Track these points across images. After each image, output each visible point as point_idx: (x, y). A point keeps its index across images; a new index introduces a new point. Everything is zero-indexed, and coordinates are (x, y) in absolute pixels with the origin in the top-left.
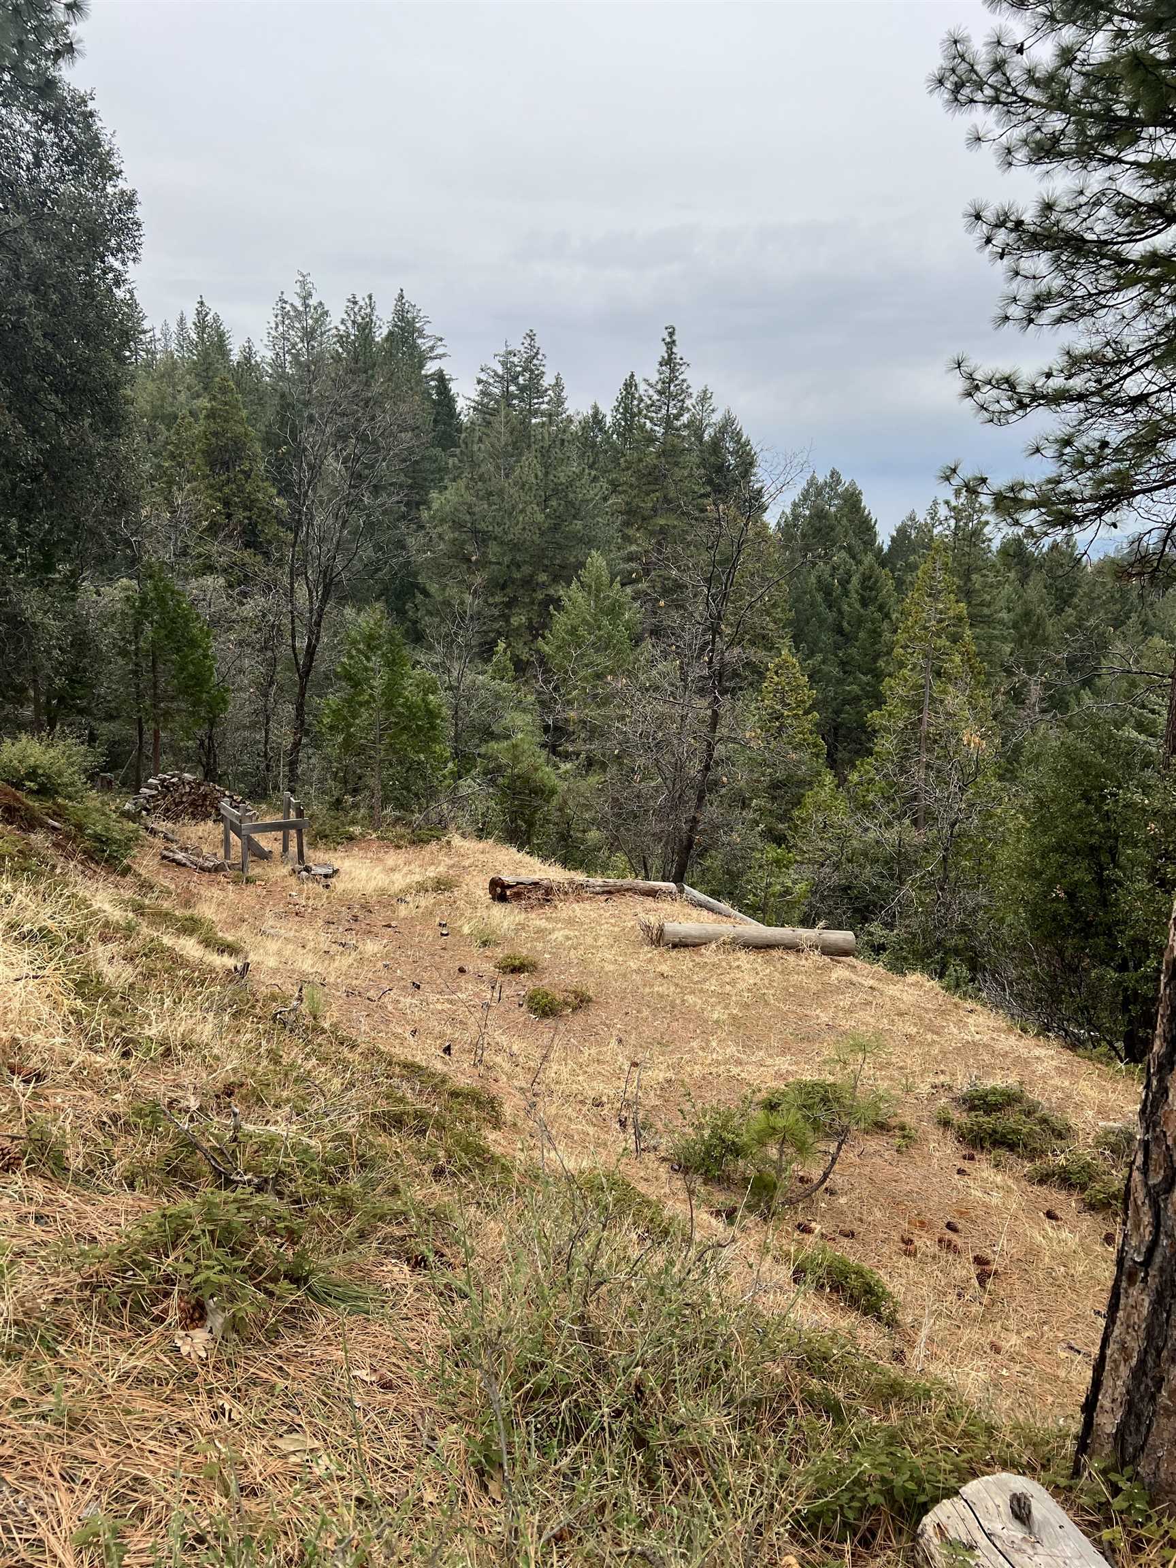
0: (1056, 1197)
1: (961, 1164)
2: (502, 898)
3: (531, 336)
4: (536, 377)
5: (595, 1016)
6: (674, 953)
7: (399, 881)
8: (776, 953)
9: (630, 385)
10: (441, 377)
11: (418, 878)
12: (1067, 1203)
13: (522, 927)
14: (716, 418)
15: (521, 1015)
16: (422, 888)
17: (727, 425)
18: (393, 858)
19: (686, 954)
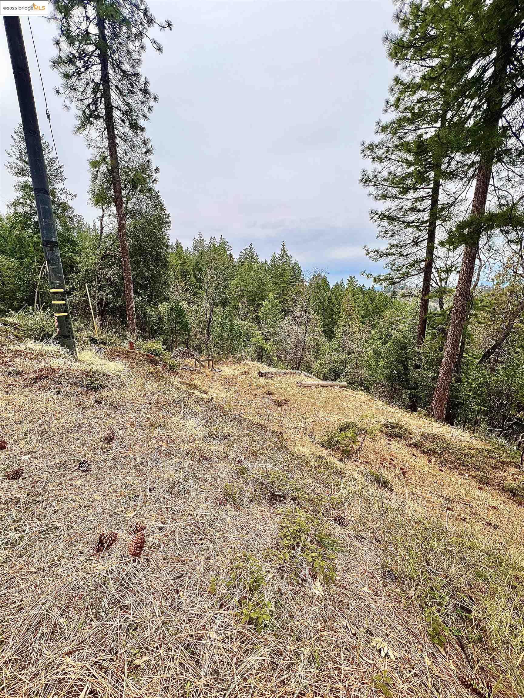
0: (414, 450)
1: (388, 442)
2: (262, 376)
3: (251, 245)
4: (253, 254)
5: (290, 406)
6: (305, 389)
7: (237, 373)
8: (329, 388)
9: (274, 255)
10: (231, 254)
11: (240, 371)
12: (417, 452)
13: (267, 383)
14: (293, 262)
15: (272, 405)
16: (242, 374)
17: (296, 262)
18: (234, 367)
19: (308, 388)
